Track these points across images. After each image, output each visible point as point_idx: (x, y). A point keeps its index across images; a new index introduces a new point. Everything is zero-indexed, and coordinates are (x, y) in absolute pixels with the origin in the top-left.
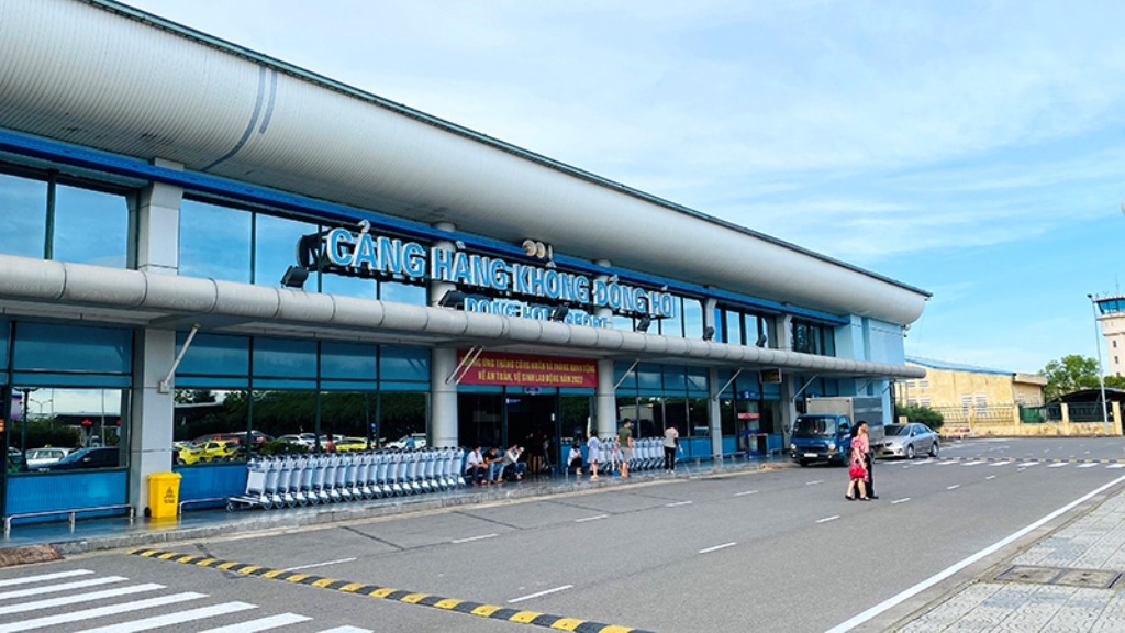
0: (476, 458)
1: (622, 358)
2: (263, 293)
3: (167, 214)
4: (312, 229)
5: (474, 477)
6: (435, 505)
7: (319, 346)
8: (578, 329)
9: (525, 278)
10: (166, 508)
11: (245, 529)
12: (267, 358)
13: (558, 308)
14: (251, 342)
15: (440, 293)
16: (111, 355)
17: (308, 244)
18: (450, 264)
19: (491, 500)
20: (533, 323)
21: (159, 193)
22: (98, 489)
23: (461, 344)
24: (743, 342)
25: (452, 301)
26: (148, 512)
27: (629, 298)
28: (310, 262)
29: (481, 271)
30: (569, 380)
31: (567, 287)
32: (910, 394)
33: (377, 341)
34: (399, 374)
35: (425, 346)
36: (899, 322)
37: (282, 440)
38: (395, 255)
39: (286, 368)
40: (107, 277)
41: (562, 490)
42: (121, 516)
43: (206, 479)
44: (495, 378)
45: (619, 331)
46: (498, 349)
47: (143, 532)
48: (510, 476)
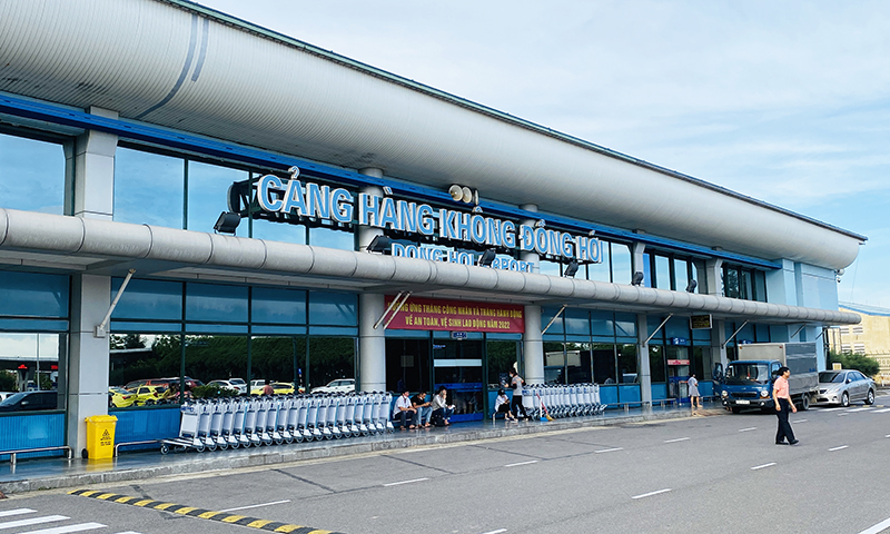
0: (404, 402)
1: (550, 304)
2: (196, 238)
3: (103, 162)
4: (242, 176)
5: (402, 422)
6: (365, 450)
7: (250, 291)
8: (504, 273)
9: (452, 224)
10: (103, 450)
11: (179, 471)
12: (200, 303)
13: (485, 253)
14: (185, 287)
15: (368, 239)
16: (49, 300)
17: (239, 190)
18: (378, 210)
19: (421, 444)
20: (461, 268)
21: (95, 141)
22: (38, 430)
23: (390, 289)
24: (673, 288)
25: (380, 247)
26: (85, 454)
27: (556, 243)
28: (241, 209)
29: (409, 217)
30: (495, 326)
31: (493, 232)
32: (843, 340)
33: (307, 286)
34: (328, 319)
35: (352, 291)
36: (832, 267)
37: (211, 384)
38: (324, 201)
39: (217, 313)
40: (45, 223)
41: (489, 435)
42: (60, 457)
43: (140, 423)
44: (423, 323)
45: (546, 277)
46: (426, 294)
47: (80, 472)
48: (438, 421)
